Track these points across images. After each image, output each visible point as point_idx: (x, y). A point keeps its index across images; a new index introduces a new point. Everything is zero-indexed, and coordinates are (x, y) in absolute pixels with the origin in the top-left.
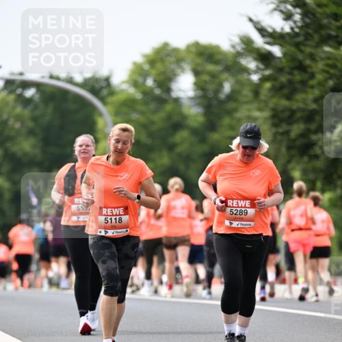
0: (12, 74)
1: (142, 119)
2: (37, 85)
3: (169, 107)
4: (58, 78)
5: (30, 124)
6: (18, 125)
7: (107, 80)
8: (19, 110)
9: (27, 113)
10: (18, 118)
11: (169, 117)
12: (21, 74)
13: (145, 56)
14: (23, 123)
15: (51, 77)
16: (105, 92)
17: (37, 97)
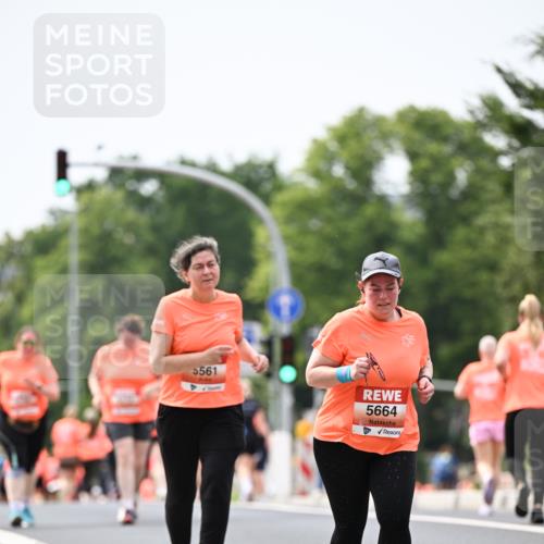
0: (121, 157)
1: (329, 229)
2: (161, 176)
3: (370, 210)
4: (193, 165)
5: (149, 237)
6: (129, 239)
7: (271, 167)
8: (131, 214)
9: (144, 219)
10: (130, 227)
11: (370, 226)
12: (135, 158)
13: (332, 130)
14: (138, 235)
15: (183, 162)
16: (267, 186)
17: (161, 197)
